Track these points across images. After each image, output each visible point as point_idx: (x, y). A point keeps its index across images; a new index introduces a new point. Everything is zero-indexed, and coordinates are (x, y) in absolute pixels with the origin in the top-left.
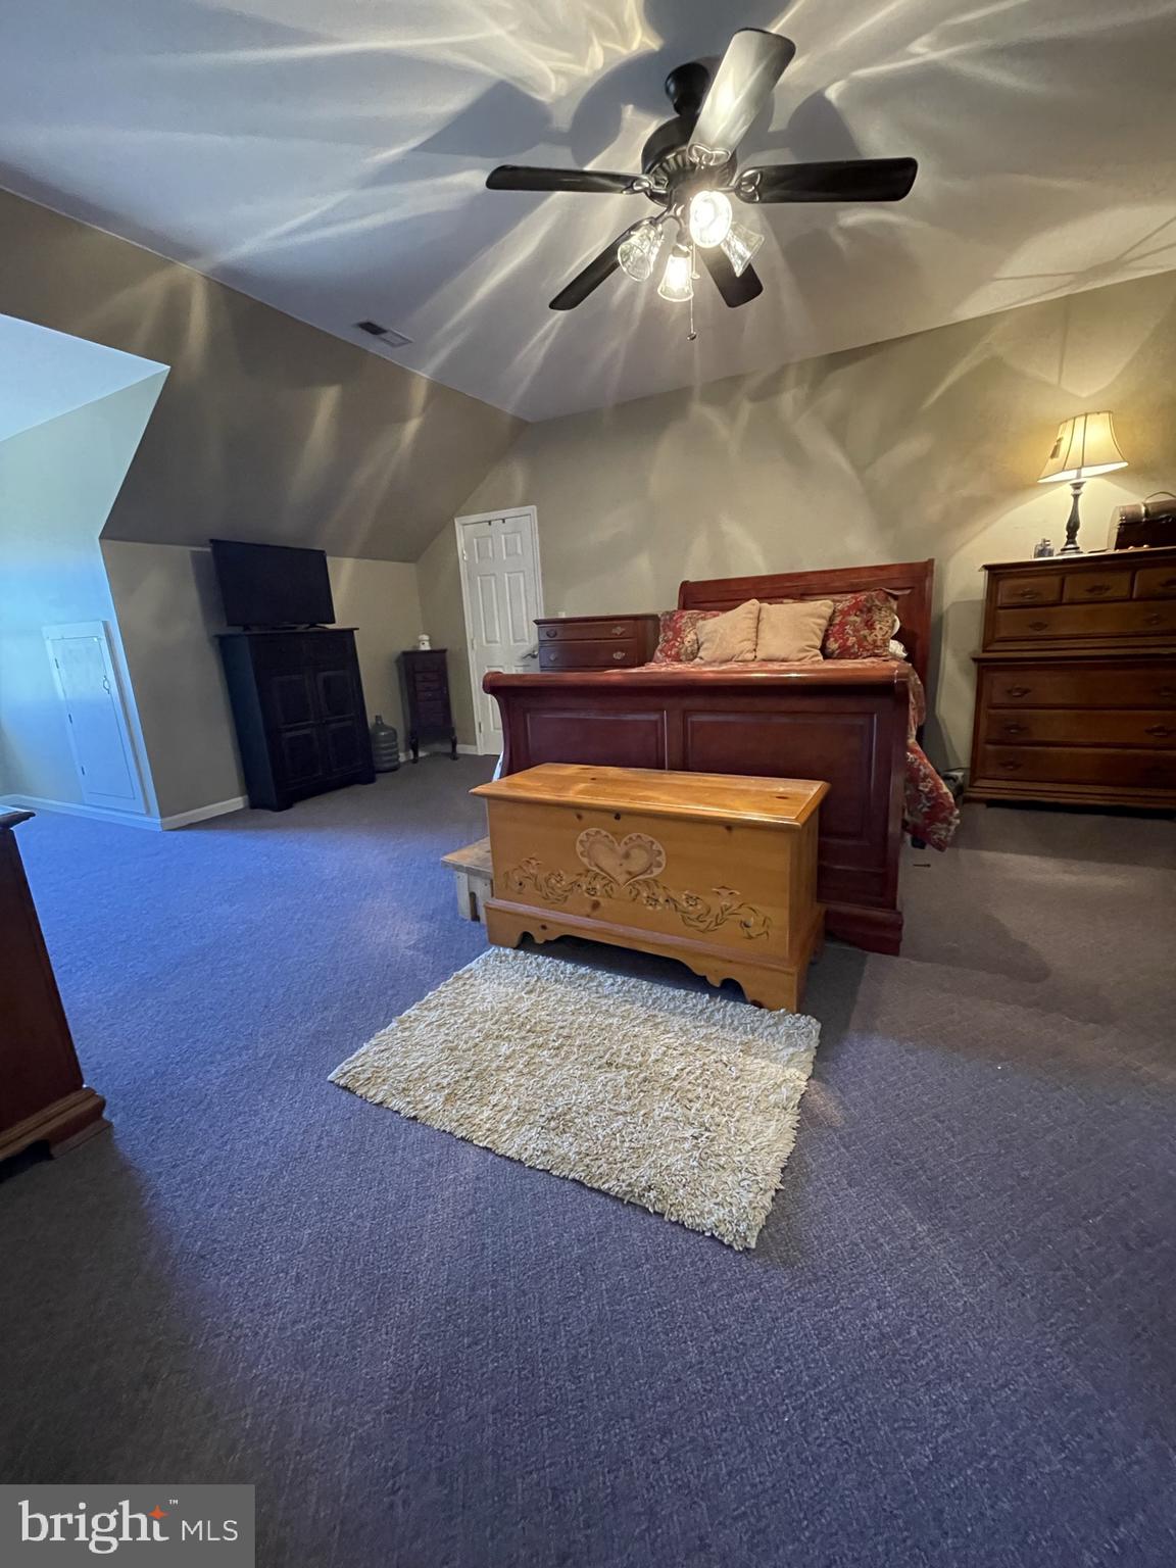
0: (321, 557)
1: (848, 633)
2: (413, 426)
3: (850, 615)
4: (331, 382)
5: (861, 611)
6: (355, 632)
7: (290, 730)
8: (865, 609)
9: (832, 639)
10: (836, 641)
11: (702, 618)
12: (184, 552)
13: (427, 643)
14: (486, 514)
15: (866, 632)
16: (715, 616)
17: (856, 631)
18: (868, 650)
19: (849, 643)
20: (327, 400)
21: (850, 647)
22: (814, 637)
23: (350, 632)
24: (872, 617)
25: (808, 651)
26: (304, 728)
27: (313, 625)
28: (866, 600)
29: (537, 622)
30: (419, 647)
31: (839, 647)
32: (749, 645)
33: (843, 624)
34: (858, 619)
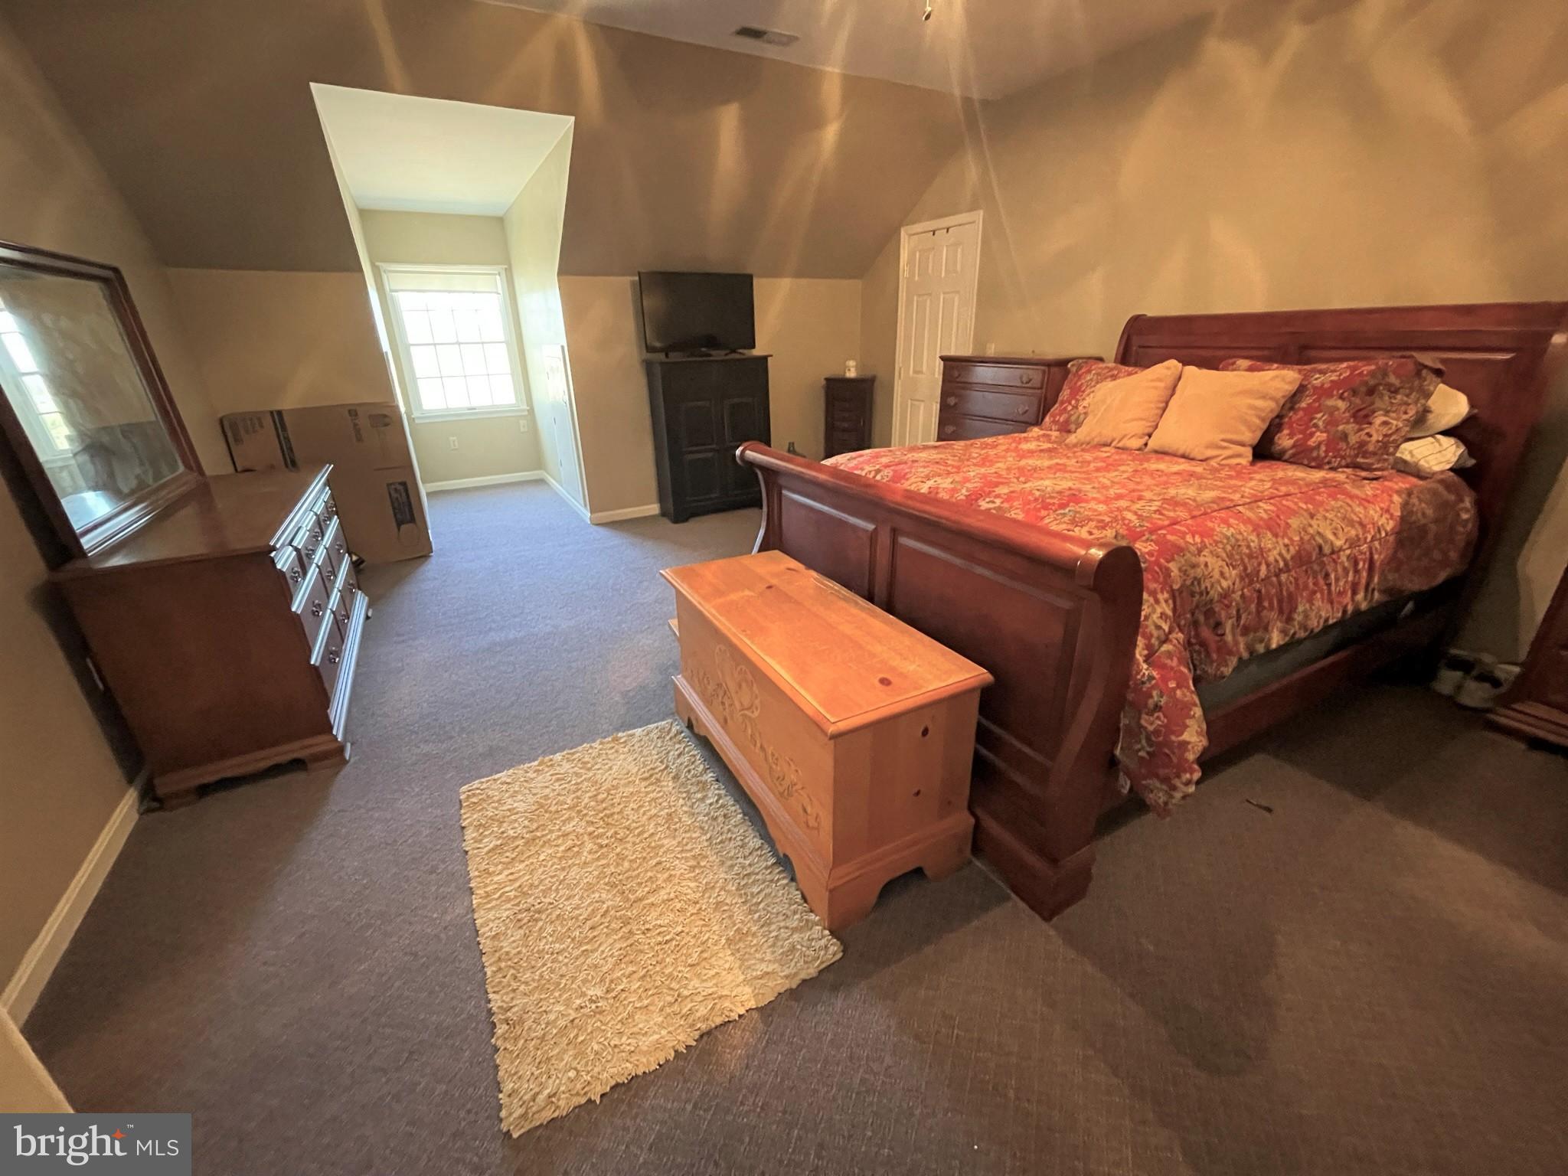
0: (746, 281)
1: (1316, 426)
2: (831, 133)
3: (1332, 396)
4: (727, 101)
5: (1355, 393)
6: (769, 359)
7: (691, 452)
8: (1363, 389)
9: (1286, 432)
10: (1291, 435)
11: (1112, 376)
12: (625, 283)
13: (853, 370)
14: (932, 222)
15: (1350, 428)
16: (1130, 374)
17: (1332, 422)
18: (1343, 458)
19: (1312, 442)
20: (728, 121)
21: (1313, 449)
22: (1243, 428)
23: (764, 359)
24: (1373, 403)
25: (1225, 448)
26: (706, 451)
27: (734, 351)
28: (1372, 374)
29: (942, 358)
30: (845, 373)
31: (1294, 446)
32: (1141, 427)
33: (1310, 412)
34: (1342, 405)
